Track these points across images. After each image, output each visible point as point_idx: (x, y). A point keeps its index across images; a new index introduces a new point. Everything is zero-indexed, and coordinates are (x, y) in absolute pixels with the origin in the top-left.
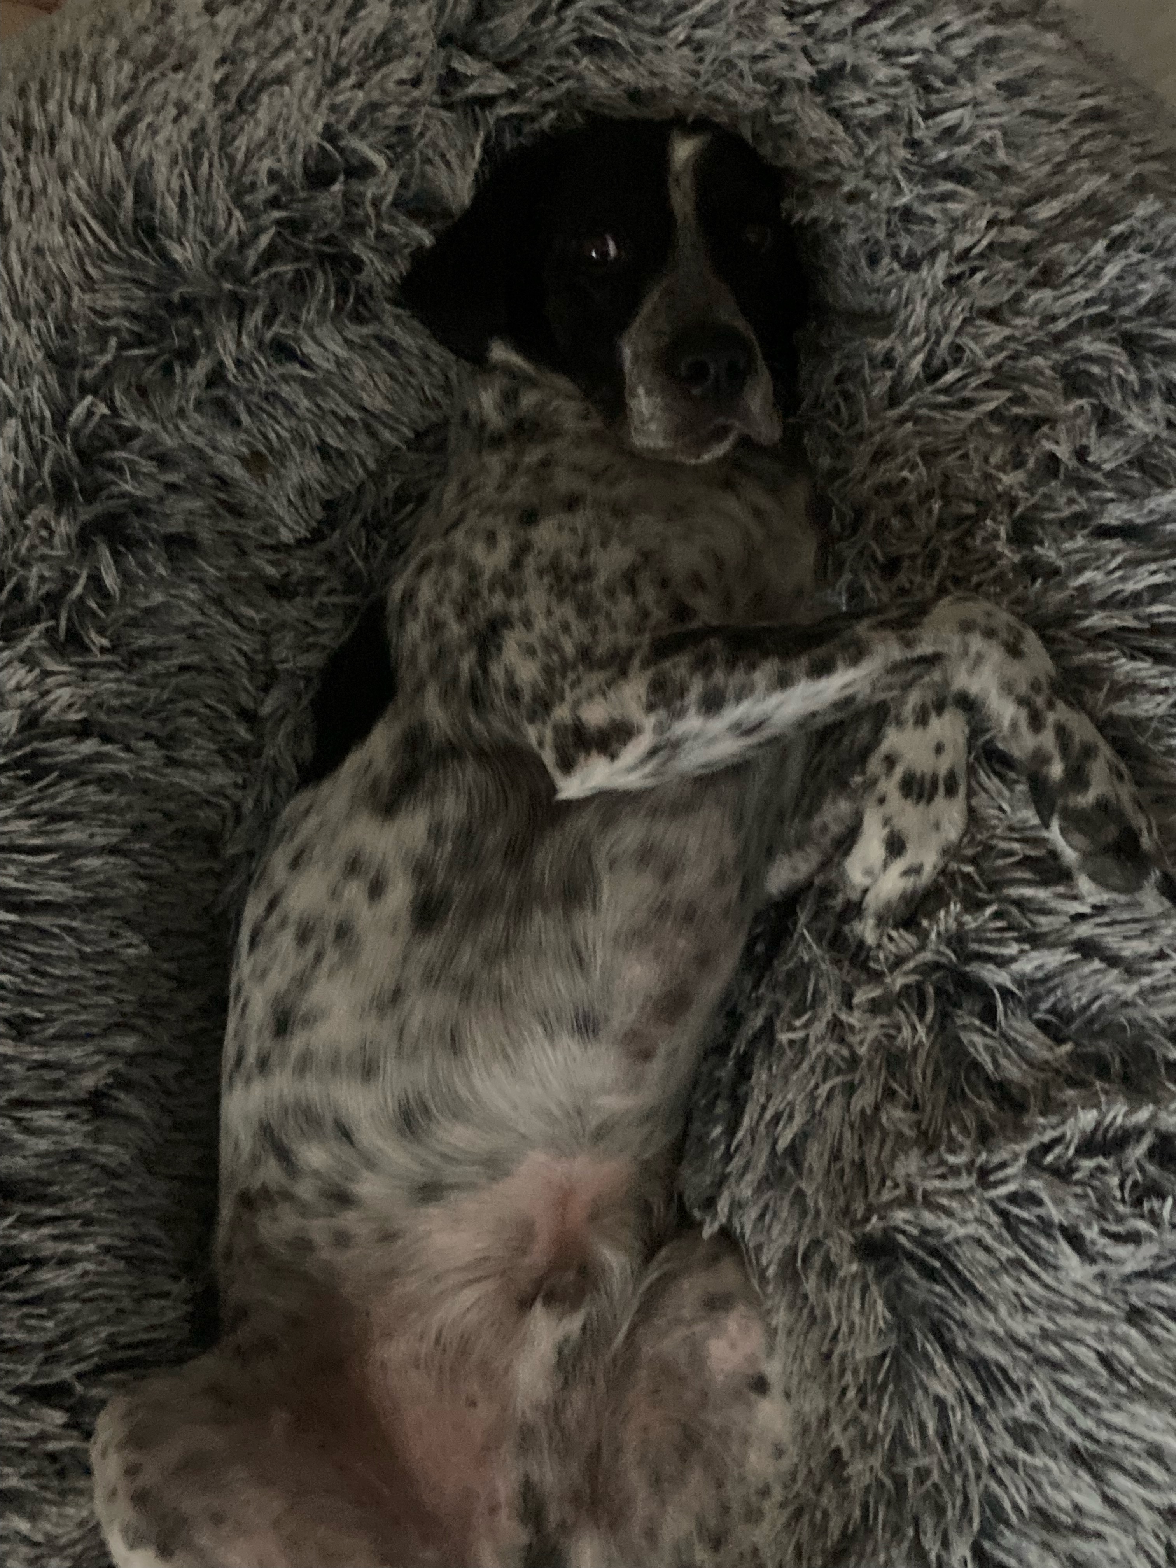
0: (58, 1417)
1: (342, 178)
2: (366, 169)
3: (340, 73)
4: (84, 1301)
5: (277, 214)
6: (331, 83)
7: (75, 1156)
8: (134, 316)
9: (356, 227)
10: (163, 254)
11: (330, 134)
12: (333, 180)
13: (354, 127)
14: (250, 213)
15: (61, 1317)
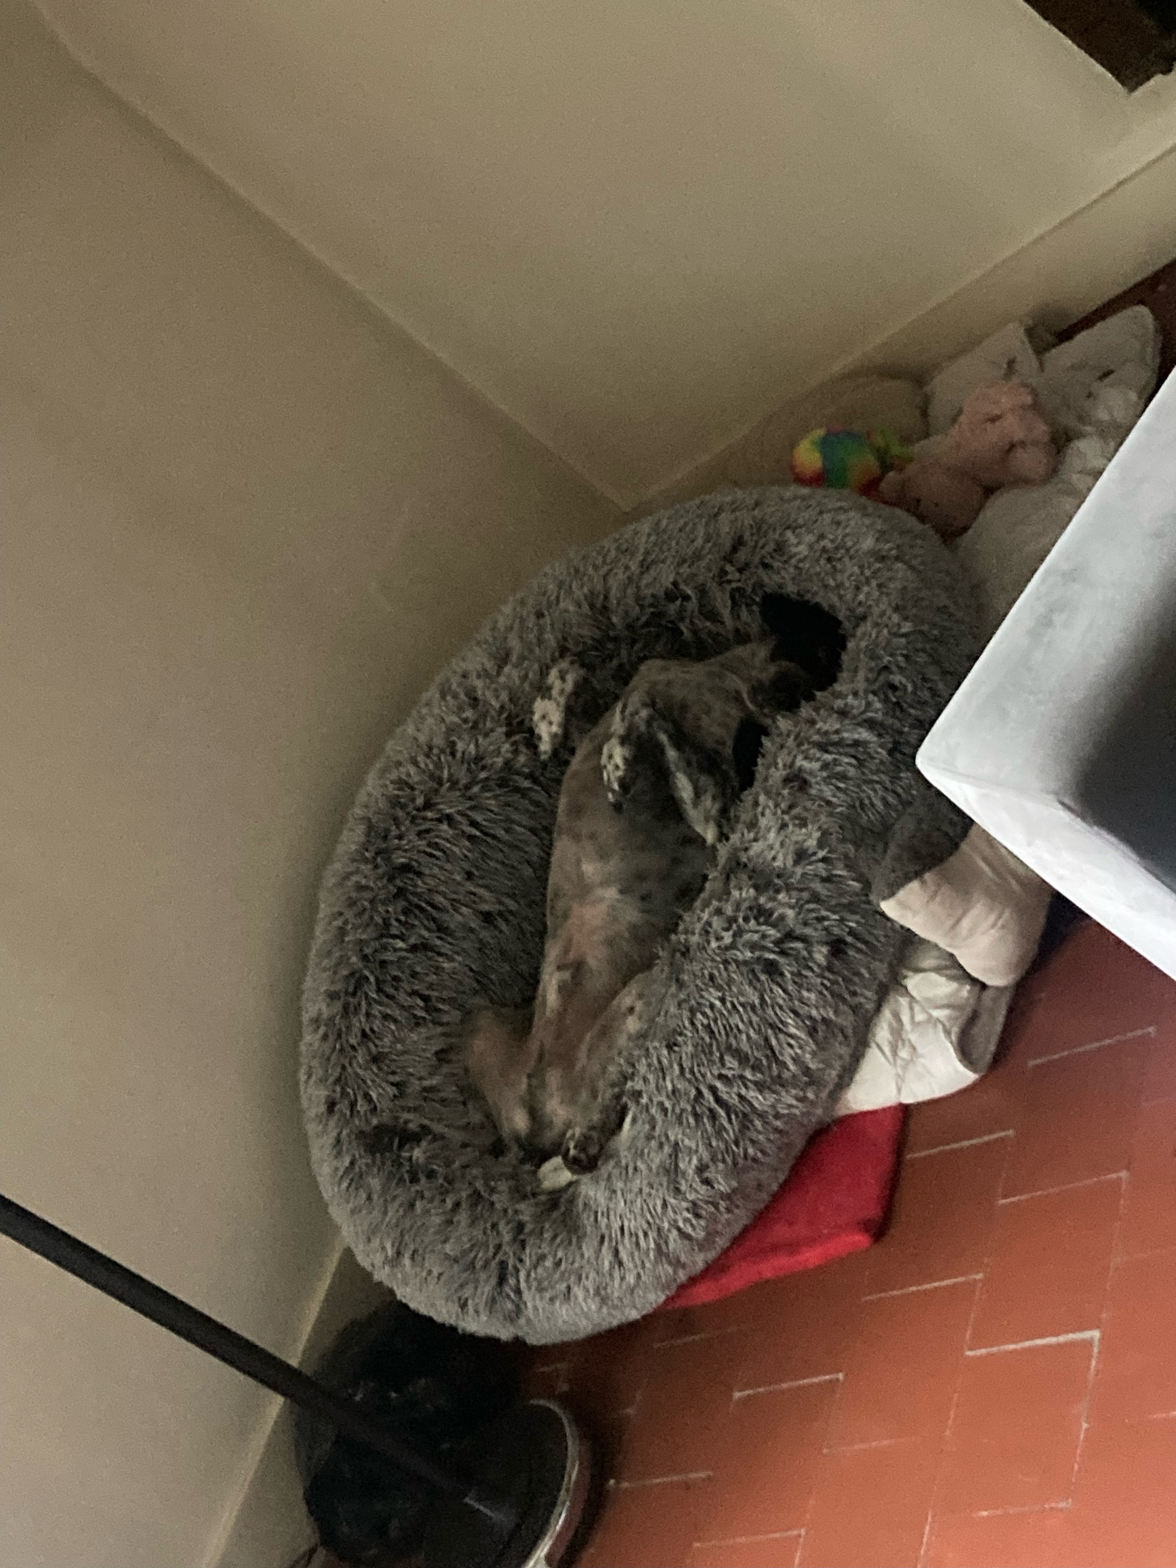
0: (422, 1004)
1: (680, 599)
2: (686, 598)
3: (684, 561)
4: (451, 977)
5: (652, 610)
6: (680, 565)
7: (472, 930)
8: (593, 639)
9: (682, 619)
10: (609, 619)
11: (675, 584)
12: (677, 599)
13: (685, 581)
14: (642, 607)
15: (440, 977)
